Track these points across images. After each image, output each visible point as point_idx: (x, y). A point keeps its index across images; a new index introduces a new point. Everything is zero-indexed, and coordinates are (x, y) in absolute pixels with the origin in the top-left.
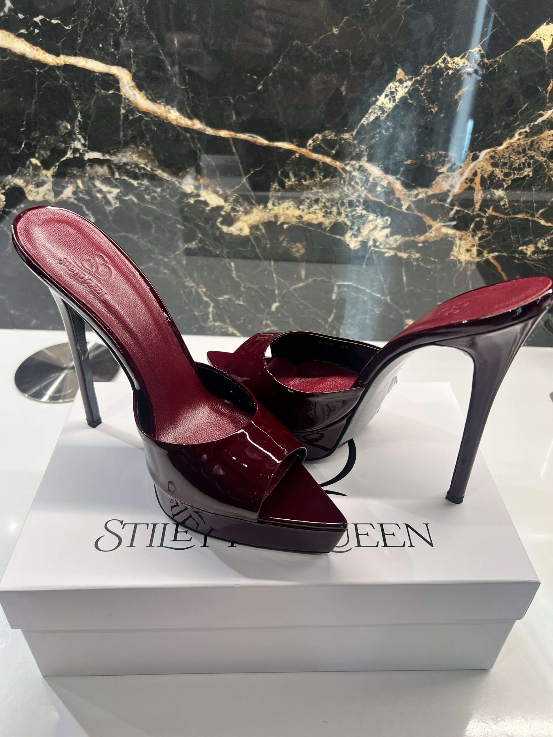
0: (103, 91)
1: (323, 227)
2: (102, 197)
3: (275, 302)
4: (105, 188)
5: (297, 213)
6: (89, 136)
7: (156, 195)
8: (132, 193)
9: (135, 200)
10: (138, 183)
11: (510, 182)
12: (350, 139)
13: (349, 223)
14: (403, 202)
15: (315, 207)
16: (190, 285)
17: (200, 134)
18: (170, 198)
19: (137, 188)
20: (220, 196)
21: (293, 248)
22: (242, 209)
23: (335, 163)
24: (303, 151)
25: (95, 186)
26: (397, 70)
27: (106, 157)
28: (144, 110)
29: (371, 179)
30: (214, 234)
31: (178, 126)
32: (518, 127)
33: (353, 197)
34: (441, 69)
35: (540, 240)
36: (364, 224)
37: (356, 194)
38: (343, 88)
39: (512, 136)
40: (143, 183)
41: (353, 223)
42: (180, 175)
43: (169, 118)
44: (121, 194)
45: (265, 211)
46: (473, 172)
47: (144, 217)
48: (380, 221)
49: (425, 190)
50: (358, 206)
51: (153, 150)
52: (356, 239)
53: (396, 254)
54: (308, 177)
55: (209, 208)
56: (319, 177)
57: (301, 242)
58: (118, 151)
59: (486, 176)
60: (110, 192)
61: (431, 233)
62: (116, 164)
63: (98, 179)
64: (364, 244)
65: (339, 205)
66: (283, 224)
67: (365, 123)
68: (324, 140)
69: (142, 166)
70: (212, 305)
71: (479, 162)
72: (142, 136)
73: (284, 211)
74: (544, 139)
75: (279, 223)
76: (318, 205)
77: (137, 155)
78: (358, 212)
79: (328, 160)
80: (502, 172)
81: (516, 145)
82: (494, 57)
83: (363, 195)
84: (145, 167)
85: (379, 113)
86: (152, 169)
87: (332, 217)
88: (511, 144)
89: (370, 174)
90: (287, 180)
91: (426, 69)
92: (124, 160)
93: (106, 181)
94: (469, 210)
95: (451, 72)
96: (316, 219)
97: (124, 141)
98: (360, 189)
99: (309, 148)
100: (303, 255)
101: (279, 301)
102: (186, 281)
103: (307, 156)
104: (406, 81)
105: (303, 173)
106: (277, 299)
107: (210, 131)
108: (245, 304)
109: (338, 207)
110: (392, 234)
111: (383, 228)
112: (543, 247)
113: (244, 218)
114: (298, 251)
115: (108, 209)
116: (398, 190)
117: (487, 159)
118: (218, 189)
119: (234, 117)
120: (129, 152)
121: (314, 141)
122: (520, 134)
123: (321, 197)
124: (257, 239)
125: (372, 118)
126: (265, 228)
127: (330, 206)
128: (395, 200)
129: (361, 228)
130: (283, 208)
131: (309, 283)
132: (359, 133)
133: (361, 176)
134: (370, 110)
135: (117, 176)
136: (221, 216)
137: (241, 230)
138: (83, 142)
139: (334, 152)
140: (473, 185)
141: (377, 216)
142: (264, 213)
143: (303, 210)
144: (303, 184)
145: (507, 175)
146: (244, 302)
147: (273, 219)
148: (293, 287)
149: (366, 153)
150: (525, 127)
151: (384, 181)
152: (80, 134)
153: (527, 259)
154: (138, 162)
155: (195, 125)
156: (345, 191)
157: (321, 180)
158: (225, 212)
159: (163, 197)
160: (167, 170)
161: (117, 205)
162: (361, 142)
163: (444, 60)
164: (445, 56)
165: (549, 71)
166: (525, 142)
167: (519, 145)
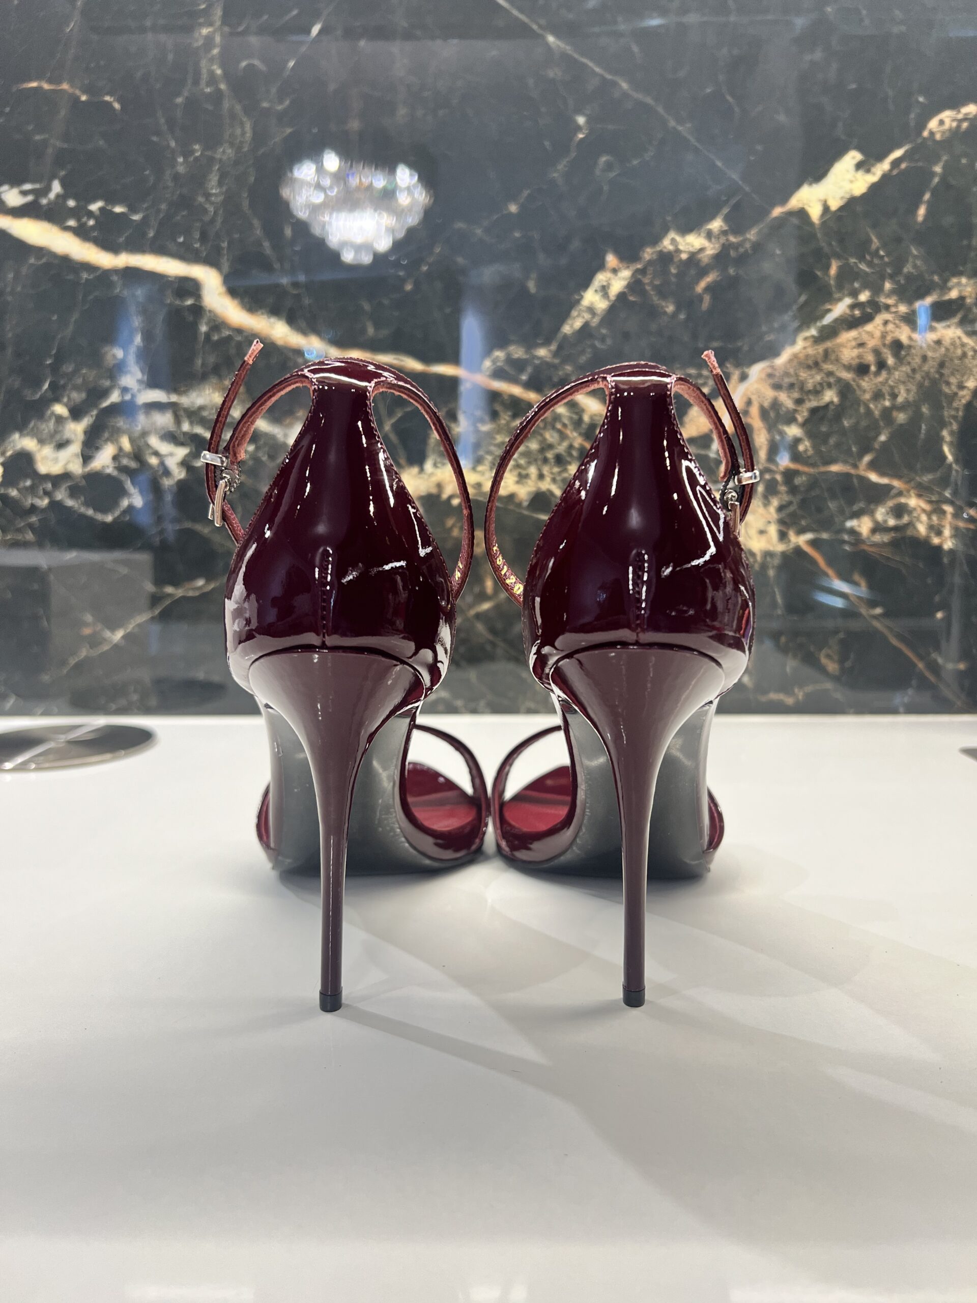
0: (178, 302)
1: (517, 500)
2: (158, 464)
4: (164, 448)
6: (151, 367)
11: (806, 414)
12: (548, 358)
23: (527, 394)
24: (477, 377)
25: (148, 446)
26: (605, 256)
27: (172, 398)
28: (236, 325)
29: (586, 418)
31: (285, 347)
32: (799, 329)
33: (562, 448)
34: (670, 252)
35: (877, 507)
37: (565, 444)
38: (531, 284)
39: (794, 342)
42: (286, 422)
43: (273, 337)
44: (189, 457)
45: (422, 477)
46: (745, 399)
50: (570, 463)
54: (487, 418)
57: (482, 529)
58: (191, 388)
59: (766, 404)
60: (171, 454)
62: (185, 410)
63: (155, 434)
65: (540, 462)
66: (451, 497)
67: (569, 333)
68: (510, 360)
71: (752, 384)
74: (842, 345)
75: (445, 496)
77: (221, 393)
78: (571, 472)
79: (517, 390)
80: (789, 397)
81: (801, 356)
82: (743, 233)
83: (577, 445)
85: (587, 316)
87: (530, 482)
88: (795, 356)
89: (583, 410)
90: (453, 426)
91: (648, 253)
92: (200, 402)
93: (169, 437)
95: (684, 256)
96: (505, 487)
97: (202, 372)
98: (570, 435)
99: (486, 374)
103: (484, 386)
104: (621, 270)
105: (478, 413)
107: (334, 353)
109: (539, 465)
112: (885, 521)
114: (478, 544)
115: (166, 482)
117: (761, 379)
119: (371, 331)
120: (208, 388)
121: (494, 362)
122: (805, 339)
125: (578, 324)
126: (423, 505)
127: (526, 465)
131: (500, 602)
132: (560, 348)
133: (571, 415)
134: (574, 313)
135: (186, 427)
138: (139, 375)
139: (524, 377)
140: (749, 420)
142: (420, 479)
143: (483, 474)
144: (478, 431)
145: (799, 402)
147: (434, 491)
148: (473, 612)
150: (809, 329)
152: (136, 364)
153: (863, 542)
155: (310, 344)
156: (546, 439)
157: (508, 424)
159: (257, 460)
161: (182, 476)
162: (565, 361)
163: (673, 241)
164: (672, 235)
165: (826, 249)
166: (815, 352)
167: (807, 356)
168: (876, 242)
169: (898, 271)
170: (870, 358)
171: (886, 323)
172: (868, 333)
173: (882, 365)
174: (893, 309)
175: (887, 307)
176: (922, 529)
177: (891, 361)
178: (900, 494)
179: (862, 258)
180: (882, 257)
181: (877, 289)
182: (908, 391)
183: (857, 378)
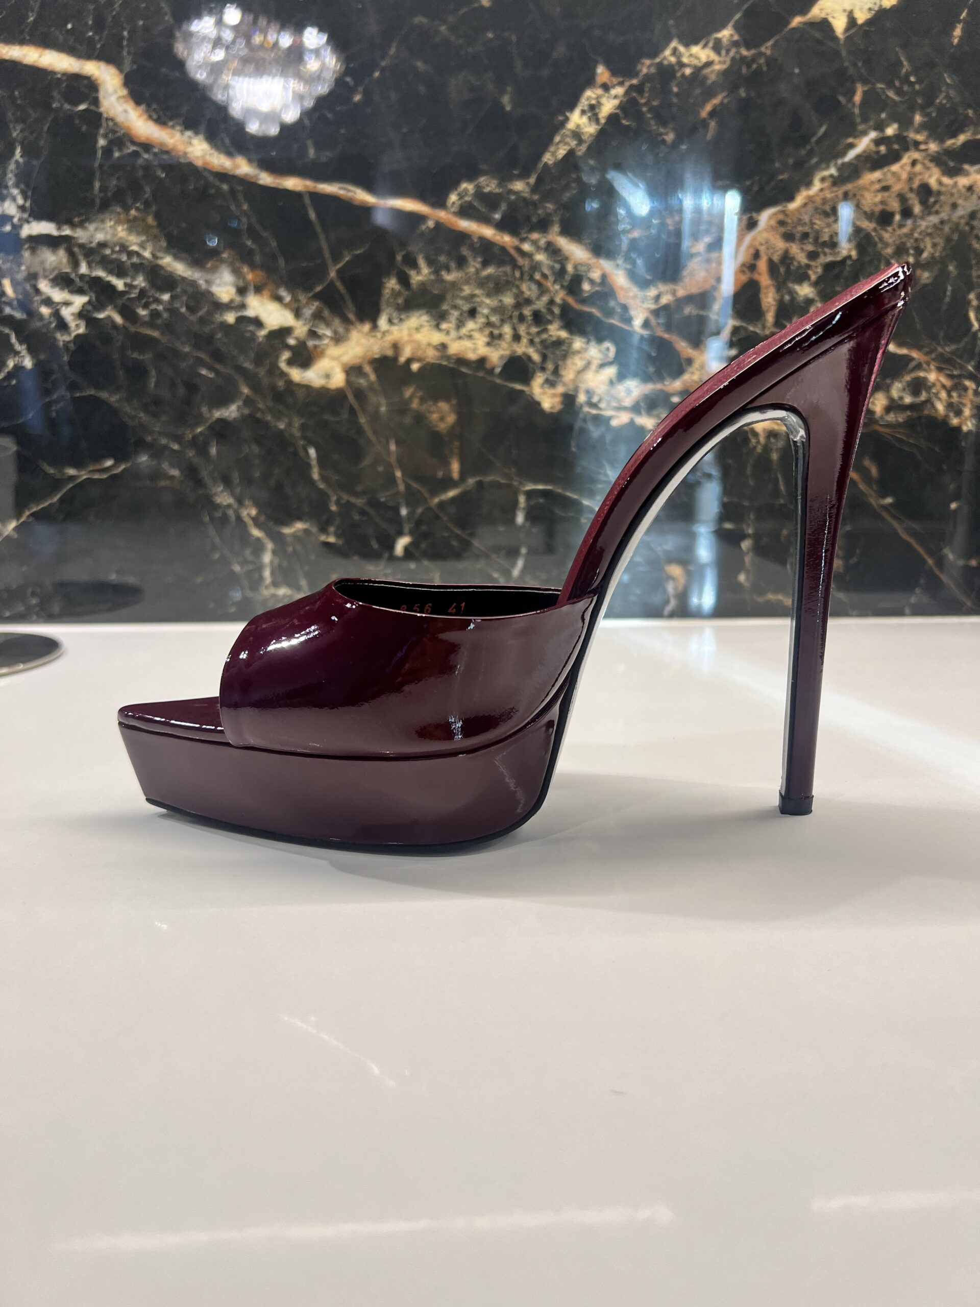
0: (67, 106)
1: (488, 366)
2: (51, 315)
3: (400, 533)
4: (58, 295)
5: (437, 338)
6: (34, 190)
7: (160, 308)
8: (111, 304)
9: (118, 319)
10: (126, 285)
11: (820, 270)
12: (525, 193)
13: (536, 357)
14: (633, 313)
15: (471, 325)
16: (225, 504)
17: (248, 186)
18: (187, 314)
19: (123, 293)
20: (286, 306)
21: (430, 412)
22: (329, 333)
23: (502, 238)
24: (442, 215)
25: (38, 291)
26: (594, 68)
27: (64, 230)
28: (143, 139)
29: (570, 268)
30: (273, 388)
31: (205, 169)
32: (817, 167)
33: (541, 304)
34: (671, 66)
35: (893, 382)
36: (565, 357)
37: (545, 299)
38: (506, 100)
39: (809, 184)
40: (135, 283)
41: (544, 357)
42: (209, 265)
43: (189, 155)
44: (89, 308)
45: (375, 336)
46: (752, 251)
47: (135, 355)
48: (594, 352)
49: (671, 287)
50: (550, 322)
51: (157, 216)
52: (552, 391)
53: (632, 422)
54: (453, 265)
55: (263, 333)
56: (474, 265)
57: (447, 399)
58: (88, 220)
59: (776, 258)
60: (67, 304)
61: (693, 373)
62: (82, 246)
63: (45, 277)
64: (569, 399)
65: (515, 320)
66: (409, 361)
67: (550, 162)
68: (479, 194)
69: (135, 248)
70: (270, 546)
71: (760, 232)
72: (135, 188)
73: (410, 335)
74: (864, 188)
75: (402, 359)
76: (476, 323)
77: (125, 226)
78: (550, 333)
79: (488, 232)
80: (802, 249)
81: (818, 200)
82: (757, 45)
83: (558, 300)
84: (141, 251)
85: (574, 143)
86: (154, 256)
87: (504, 345)
88: (810, 200)
89: (567, 259)
90: (412, 273)
91: (646, 67)
92: (100, 237)
93: (63, 281)
94: (755, 326)
95: (688, 71)
96: (475, 350)
97: (102, 199)
98: (551, 289)
99: (453, 210)
100: (452, 429)
101: (411, 533)
102: (216, 494)
103: (449, 225)
104: (614, 86)
105: (442, 259)
106: (407, 528)
107: (266, 179)
108: (340, 542)
109: (514, 324)
110: (621, 377)
111: (602, 366)
112: (901, 398)
113: (334, 351)
114: (442, 419)
115: (62, 338)
116: (622, 288)
117: (772, 227)
118: (283, 292)
119: (312, 152)
120: (111, 220)
121: (461, 196)
122: (823, 180)
123: (481, 304)
124: (360, 394)
125: (562, 152)
126: (376, 370)
127: (498, 323)
128: (618, 310)
129: (560, 368)
130: (409, 329)
131: (468, 489)
132: (539, 180)
133: (551, 263)
134: (557, 139)
135: (84, 269)
136: (288, 347)
137: (328, 376)
138: (20, 201)
139: (497, 216)
140: (756, 276)
141: (588, 342)
142: (372, 340)
143: (448, 333)
144: (442, 281)
145: (812, 256)
146: (337, 536)
147: (390, 353)
148: (436, 500)
149: (556, 218)
150: (828, 168)
151: (593, 272)
152: (17, 186)
153: (876, 422)
154: (127, 241)
155: (237, 167)
156: (523, 292)
157: (478, 272)
158: (297, 339)
159: (172, 311)
160: (183, 255)
161: (82, 330)
162: (545, 198)
163: (675, 51)
164: (674, 44)
165: (851, 71)
166: (833, 195)
167: (825, 201)
168: (906, 67)
169: (930, 102)
170: (895, 205)
171: (914, 163)
172: (894, 174)
173: (907, 213)
174: (923, 147)
175: (917, 144)
176: (940, 407)
177: (917, 209)
178: (919, 367)
179: (890, 85)
180: (912, 84)
181: (905, 123)
182: (934, 245)
183: (878, 228)
